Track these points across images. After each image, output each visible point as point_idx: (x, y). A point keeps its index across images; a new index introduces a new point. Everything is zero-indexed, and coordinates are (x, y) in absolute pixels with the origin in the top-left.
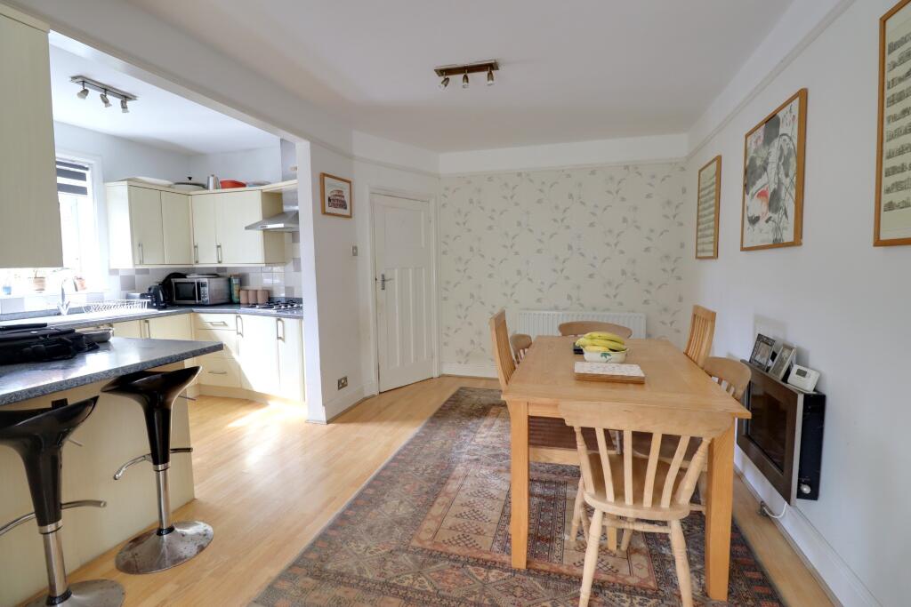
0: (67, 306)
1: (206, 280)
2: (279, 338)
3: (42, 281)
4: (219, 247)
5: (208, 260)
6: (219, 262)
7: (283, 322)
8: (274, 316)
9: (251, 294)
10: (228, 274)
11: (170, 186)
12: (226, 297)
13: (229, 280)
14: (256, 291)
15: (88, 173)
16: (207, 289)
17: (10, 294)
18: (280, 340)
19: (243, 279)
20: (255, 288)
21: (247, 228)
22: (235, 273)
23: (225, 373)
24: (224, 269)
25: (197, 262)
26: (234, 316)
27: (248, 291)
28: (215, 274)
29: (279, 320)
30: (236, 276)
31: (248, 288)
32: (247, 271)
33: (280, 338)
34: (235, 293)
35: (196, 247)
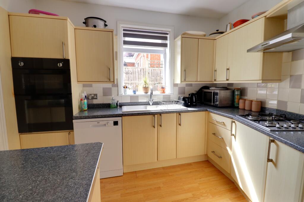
0: (152, 101)
1: (218, 91)
2: (269, 160)
3: (147, 89)
4: (228, 69)
5: (221, 79)
6: (227, 80)
7: (277, 145)
8: (268, 135)
9: (247, 102)
10: (233, 88)
11: (205, 36)
12: (230, 103)
13: (233, 92)
14: (252, 101)
15: (168, 36)
16: (218, 97)
17: (135, 94)
18: (270, 164)
19: (242, 91)
20: (251, 99)
21: (248, 51)
22: (238, 88)
23: (221, 157)
24: (231, 84)
25: (215, 80)
26: (230, 120)
27: (245, 100)
28: (226, 87)
29: (273, 141)
30: (238, 89)
31: (246, 98)
32: (246, 86)
33: (271, 161)
34: (236, 100)
35: (215, 71)
